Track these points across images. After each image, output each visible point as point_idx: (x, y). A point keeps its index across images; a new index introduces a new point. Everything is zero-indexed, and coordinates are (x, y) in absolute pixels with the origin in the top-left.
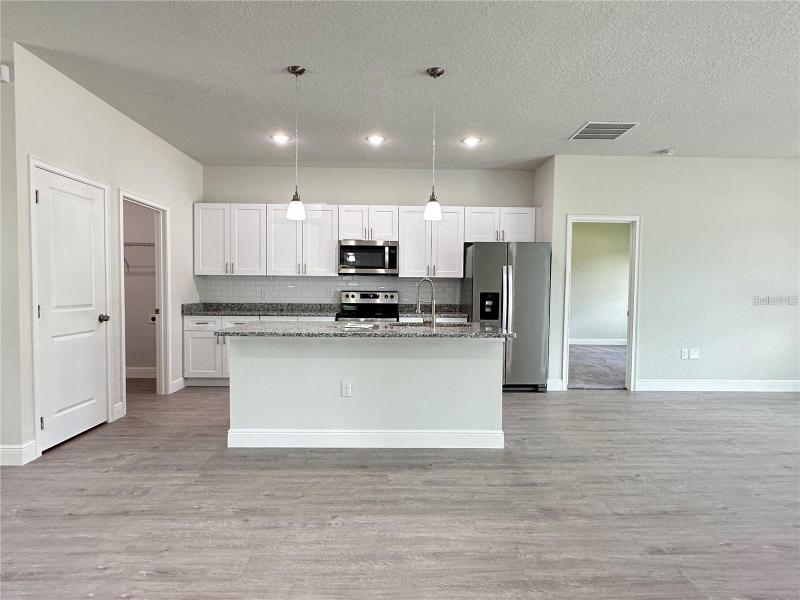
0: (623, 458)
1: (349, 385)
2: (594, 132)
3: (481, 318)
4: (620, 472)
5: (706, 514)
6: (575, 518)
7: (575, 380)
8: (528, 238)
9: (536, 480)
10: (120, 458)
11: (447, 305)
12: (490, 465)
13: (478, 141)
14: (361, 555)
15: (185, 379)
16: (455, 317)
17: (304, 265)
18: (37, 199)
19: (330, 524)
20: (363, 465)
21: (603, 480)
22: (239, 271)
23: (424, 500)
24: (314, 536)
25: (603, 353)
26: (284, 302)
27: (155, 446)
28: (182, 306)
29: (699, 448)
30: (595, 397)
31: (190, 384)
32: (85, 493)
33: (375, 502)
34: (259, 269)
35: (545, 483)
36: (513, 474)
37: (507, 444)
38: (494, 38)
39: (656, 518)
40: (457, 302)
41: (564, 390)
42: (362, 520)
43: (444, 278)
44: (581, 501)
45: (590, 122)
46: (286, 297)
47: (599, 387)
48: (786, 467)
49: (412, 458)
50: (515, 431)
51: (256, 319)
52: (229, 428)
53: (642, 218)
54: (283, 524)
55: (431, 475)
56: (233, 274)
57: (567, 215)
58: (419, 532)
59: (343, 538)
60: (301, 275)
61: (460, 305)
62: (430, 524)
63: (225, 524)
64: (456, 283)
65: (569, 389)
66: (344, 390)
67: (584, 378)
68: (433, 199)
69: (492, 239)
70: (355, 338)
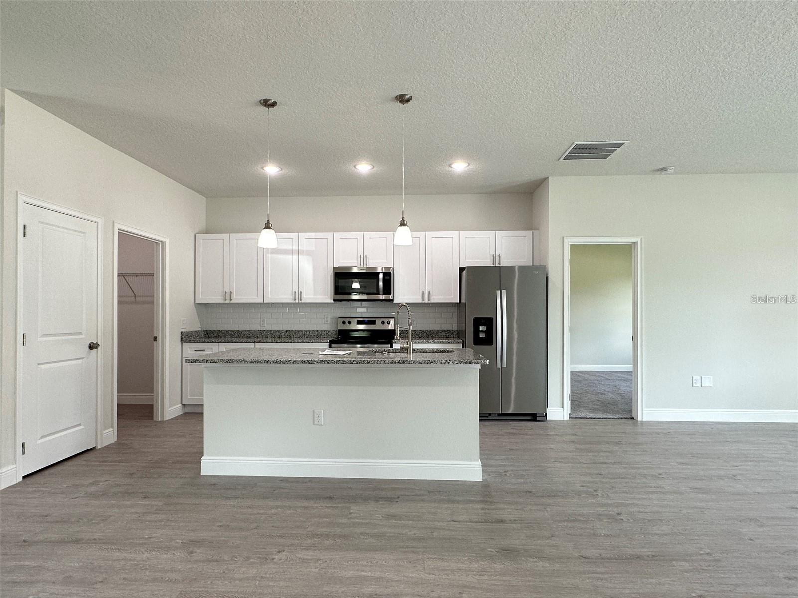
0: (609, 494)
1: (321, 412)
2: (581, 152)
3: (475, 344)
4: (601, 510)
5: (685, 560)
6: (535, 560)
7: (580, 409)
8: (526, 261)
9: (505, 515)
10: (94, 484)
11: (444, 331)
12: (461, 499)
13: (466, 166)
14: (294, 593)
15: (184, 405)
16: (449, 343)
17: (300, 293)
18: (24, 233)
19: (273, 559)
20: (328, 496)
21: (579, 518)
22: (237, 299)
23: (379, 536)
24: (253, 571)
25: (619, 380)
26: (282, 329)
27: (131, 473)
28: (181, 334)
29: (699, 484)
30: (597, 427)
31: (187, 410)
32: (49, 519)
33: (327, 536)
34: (256, 297)
35: (515, 520)
36: (482, 509)
37: (486, 476)
38: (454, 63)
39: (626, 562)
40: (455, 328)
41: (565, 419)
42: (308, 555)
43: (441, 304)
44: (547, 541)
45: (576, 143)
46: (274, 324)
47: (604, 416)
48: (793, 508)
49: (382, 490)
50: (500, 463)
51: (251, 346)
52: (203, 456)
53: (643, 239)
54: (226, 557)
55: (395, 509)
56: (232, 302)
57: (563, 237)
58: (361, 571)
59: (281, 574)
60: (297, 302)
61: (458, 331)
62: (377, 562)
63: (169, 555)
64: (454, 308)
65: (571, 418)
66: (316, 418)
67: (591, 406)
68: (403, 224)
69: (488, 263)
70: (323, 365)
